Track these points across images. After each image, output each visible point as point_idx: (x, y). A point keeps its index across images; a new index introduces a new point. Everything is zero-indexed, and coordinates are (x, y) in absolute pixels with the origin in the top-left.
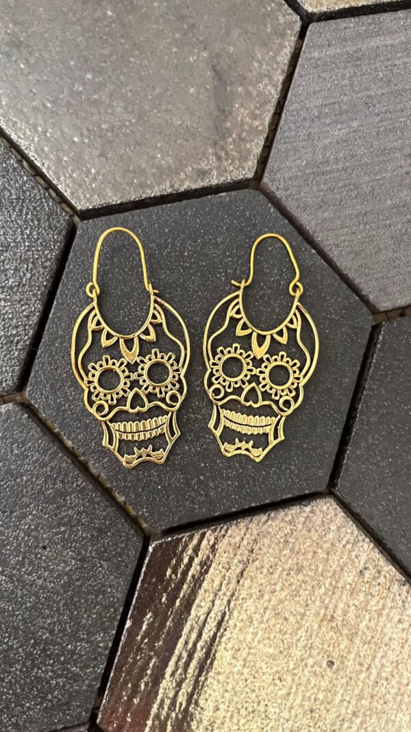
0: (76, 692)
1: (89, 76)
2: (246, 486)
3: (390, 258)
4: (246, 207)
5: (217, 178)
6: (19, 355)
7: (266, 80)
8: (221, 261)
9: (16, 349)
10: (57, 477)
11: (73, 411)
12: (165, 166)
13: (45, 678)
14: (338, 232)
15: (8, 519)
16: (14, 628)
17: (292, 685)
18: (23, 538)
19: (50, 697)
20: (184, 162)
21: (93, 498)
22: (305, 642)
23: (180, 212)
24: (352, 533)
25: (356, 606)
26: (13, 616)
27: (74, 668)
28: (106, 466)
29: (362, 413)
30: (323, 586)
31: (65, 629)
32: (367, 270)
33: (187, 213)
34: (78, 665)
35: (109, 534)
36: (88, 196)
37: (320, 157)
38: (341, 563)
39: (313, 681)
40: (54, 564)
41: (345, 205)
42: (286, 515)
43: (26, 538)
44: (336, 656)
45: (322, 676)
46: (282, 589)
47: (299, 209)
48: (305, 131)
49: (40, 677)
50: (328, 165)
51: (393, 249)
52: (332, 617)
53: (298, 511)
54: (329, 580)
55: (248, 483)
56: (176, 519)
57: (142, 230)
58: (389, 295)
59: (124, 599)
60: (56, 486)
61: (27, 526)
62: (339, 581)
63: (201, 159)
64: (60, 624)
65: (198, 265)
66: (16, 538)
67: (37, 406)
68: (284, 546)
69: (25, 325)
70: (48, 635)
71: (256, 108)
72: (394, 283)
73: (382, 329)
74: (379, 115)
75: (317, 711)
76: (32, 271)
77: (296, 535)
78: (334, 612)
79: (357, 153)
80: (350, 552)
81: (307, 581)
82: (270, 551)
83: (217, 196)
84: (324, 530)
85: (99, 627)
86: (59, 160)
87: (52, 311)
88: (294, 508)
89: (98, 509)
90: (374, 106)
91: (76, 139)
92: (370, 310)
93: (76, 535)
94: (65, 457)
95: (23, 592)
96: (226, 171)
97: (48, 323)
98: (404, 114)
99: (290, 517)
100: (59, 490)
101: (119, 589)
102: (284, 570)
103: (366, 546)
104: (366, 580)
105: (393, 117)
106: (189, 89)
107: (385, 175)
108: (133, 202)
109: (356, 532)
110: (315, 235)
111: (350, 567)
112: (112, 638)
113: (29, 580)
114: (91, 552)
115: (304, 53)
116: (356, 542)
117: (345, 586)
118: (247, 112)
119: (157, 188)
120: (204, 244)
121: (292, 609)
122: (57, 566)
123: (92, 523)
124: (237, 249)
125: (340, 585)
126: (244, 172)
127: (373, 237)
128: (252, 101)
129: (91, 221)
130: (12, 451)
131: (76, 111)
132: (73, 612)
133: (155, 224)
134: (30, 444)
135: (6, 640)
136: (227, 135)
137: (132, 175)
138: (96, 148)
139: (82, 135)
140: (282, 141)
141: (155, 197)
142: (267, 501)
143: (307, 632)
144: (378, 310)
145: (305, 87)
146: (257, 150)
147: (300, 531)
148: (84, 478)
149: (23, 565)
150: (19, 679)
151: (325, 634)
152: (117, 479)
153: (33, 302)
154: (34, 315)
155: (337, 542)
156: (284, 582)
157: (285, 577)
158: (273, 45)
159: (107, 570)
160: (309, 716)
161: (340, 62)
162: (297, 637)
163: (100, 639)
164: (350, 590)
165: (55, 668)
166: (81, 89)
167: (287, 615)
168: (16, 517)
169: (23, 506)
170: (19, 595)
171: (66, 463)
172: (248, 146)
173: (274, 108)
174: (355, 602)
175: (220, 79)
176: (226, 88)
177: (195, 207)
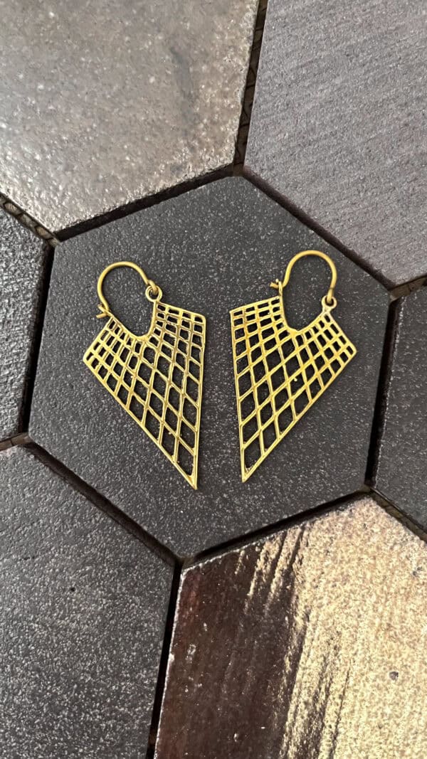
0: (128, 732)
1: (41, 87)
2: (275, 498)
3: (400, 224)
4: (230, 197)
5: (193, 171)
6: (15, 395)
7: (231, 52)
8: (211, 260)
9: (11, 390)
10: (74, 516)
11: (80, 445)
12: (135, 168)
13: (95, 722)
14: (336, 206)
15: (31, 566)
16: (55, 675)
17: (355, 702)
18: (50, 583)
19: (102, 740)
20: (155, 160)
21: (114, 532)
22: (363, 656)
23: (160, 215)
24: (399, 533)
25: (414, 611)
26: (52, 664)
27: (122, 709)
28: (122, 497)
29: (392, 400)
30: (374, 593)
31: (107, 671)
32: (374, 242)
33: (167, 214)
34: (126, 705)
35: (136, 567)
36: (59, 216)
37: (305, 126)
38: (391, 567)
39: (378, 696)
40: (84, 605)
41: (340, 175)
42: (322, 523)
43: (53, 583)
44: (399, 667)
45: (387, 689)
46: (330, 602)
47: (289, 189)
48: (282, 100)
49: (89, 721)
50: (314, 133)
51: (401, 214)
52: (389, 625)
53: (335, 516)
54: (380, 586)
55: (276, 494)
56: (204, 543)
57: (121, 241)
58: (403, 266)
59: (163, 632)
60: (74, 525)
61: (51, 570)
62: (391, 586)
63: (173, 153)
64: (101, 665)
65: (187, 269)
66: (43, 583)
67: (42, 445)
68: (324, 557)
69: (17, 363)
70: (90, 678)
71: (225, 85)
72: (408, 251)
73: (402, 304)
74: (364, 65)
75: (386, 726)
76: (14, 305)
77: (337, 543)
78: (390, 619)
79: (346, 113)
80: (399, 554)
81: (356, 590)
82: (310, 563)
83: (196, 190)
84: (367, 534)
85: (141, 664)
86: (24, 182)
87: (42, 344)
88: (330, 514)
89: (122, 542)
90: (357, 56)
91: (38, 157)
92: (385, 286)
93: (102, 573)
94: (79, 495)
95: (58, 638)
96: (202, 161)
97: (39, 358)
98: (392, 58)
99: (327, 525)
100: (78, 529)
101: (156, 623)
102: (328, 582)
103: (416, 545)
104: (421, 582)
105: (380, 64)
106: (149, 78)
107: (380, 131)
108: (108, 213)
109: (403, 532)
110: (311, 214)
111: (401, 570)
112: (157, 674)
113: (63, 625)
114: (121, 589)
115: (270, 13)
116: (404, 543)
117: (399, 592)
118: (215, 92)
119: (129, 194)
120: (190, 245)
121: (344, 623)
122: (89, 607)
123: (117, 559)
124: (227, 243)
125: (392, 590)
126: (222, 159)
127: (377, 204)
128: (218, 78)
129: (66, 242)
130: (24, 495)
131: (32, 127)
132: (112, 651)
133: (134, 233)
134: (41, 486)
135: (48, 688)
136: (197, 122)
137: (101, 185)
138: (60, 163)
139: (43, 152)
140: (259, 116)
141: (130, 204)
142: (300, 511)
143: (363, 644)
144: (394, 284)
145: (276, 50)
146: (233, 132)
147: (341, 538)
148: (102, 512)
149: (54, 610)
150: (68, 725)
151: (384, 644)
152: (136, 510)
153: (21, 338)
154: (24, 351)
155: (383, 545)
156: (331, 594)
157: (330, 589)
158: (233, 13)
159: (141, 605)
160: (378, 733)
161: (311, 15)
162: (354, 652)
163: (144, 676)
164: (404, 594)
165: (102, 711)
166: (34, 102)
167: (339, 630)
168: (38, 562)
169: (43, 550)
170: (54, 641)
171: (80, 500)
172: (222, 129)
173: (245, 81)
174: (412, 606)
175: (180, 62)
176: (189, 69)
177: (174, 207)
